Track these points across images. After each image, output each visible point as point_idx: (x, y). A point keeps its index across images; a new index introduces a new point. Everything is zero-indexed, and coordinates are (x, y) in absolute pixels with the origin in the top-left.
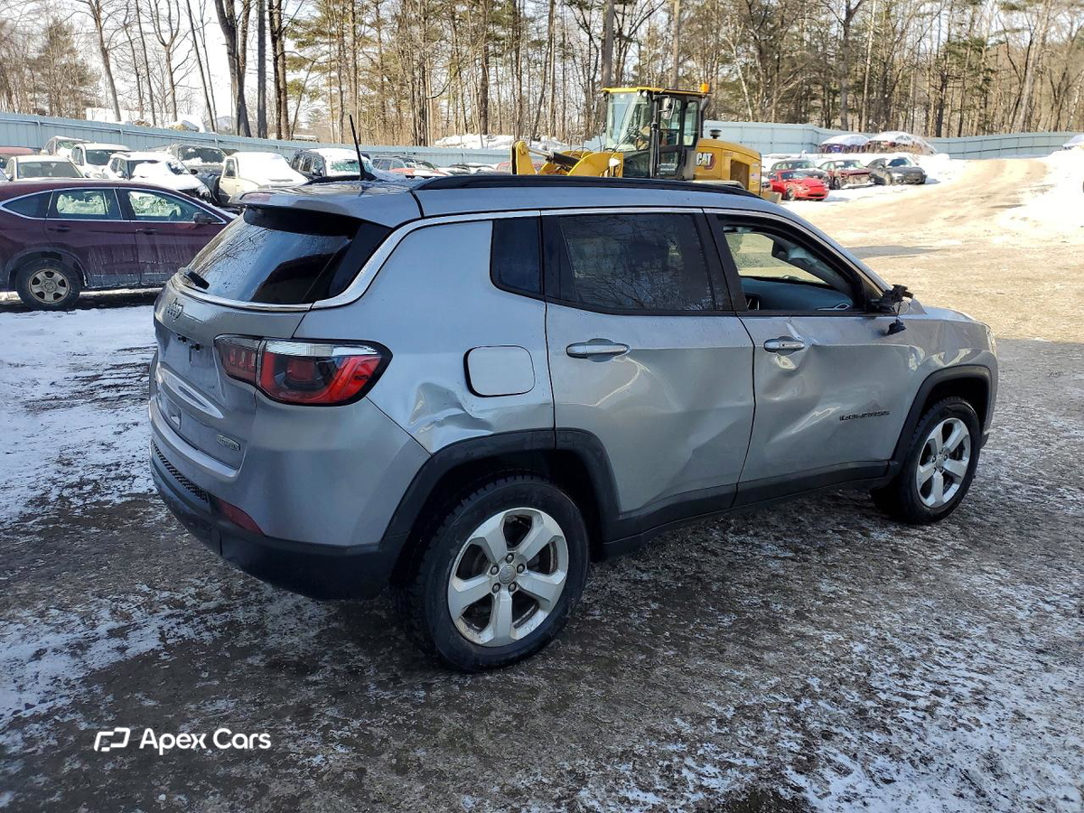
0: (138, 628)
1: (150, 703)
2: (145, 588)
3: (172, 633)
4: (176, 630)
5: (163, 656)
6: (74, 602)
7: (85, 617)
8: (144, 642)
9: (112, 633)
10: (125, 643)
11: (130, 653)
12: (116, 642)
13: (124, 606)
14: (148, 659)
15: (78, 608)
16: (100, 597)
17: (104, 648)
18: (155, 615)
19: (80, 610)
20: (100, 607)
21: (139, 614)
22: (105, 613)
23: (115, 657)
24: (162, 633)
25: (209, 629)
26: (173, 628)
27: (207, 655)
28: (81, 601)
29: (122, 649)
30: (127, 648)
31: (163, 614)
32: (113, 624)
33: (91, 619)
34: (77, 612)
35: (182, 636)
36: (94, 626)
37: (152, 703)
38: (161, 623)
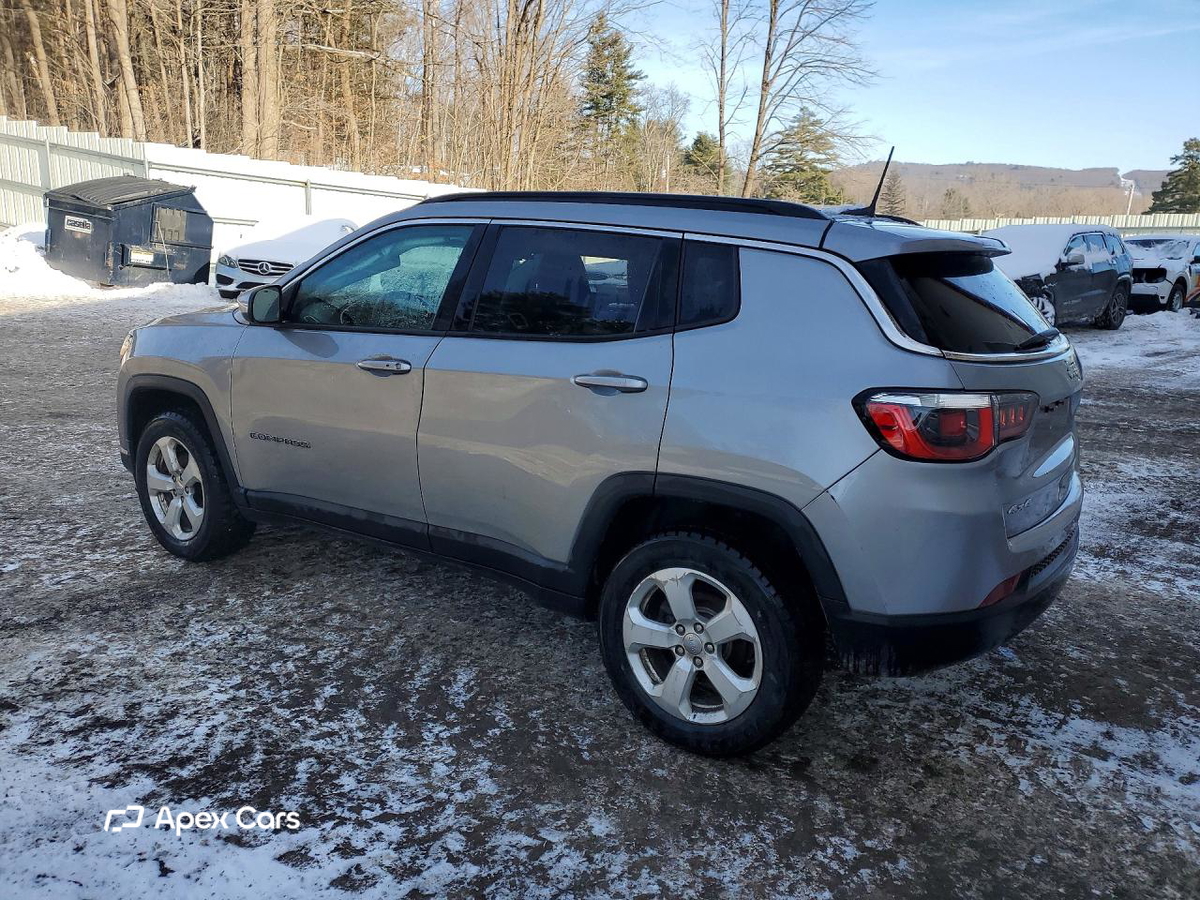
0: (1076, 745)
1: (1123, 682)
2: (1024, 785)
3: (1051, 721)
4: (1044, 722)
5: (1079, 708)
6: (1117, 822)
7: (1118, 792)
8: (1083, 729)
9: (1105, 756)
10: (1100, 738)
11: (1103, 727)
12: (1108, 745)
13: (1067, 778)
14: (1095, 713)
15: (1117, 809)
16: (1082, 808)
17: (1123, 746)
18: (1047, 746)
19: (1118, 805)
20: (1093, 794)
21: (1061, 758)
22: (1095, 781)
23: (1119, 732)
24: (1059, 727)
25: (1016, 705)
26: (1044, 726)
27: (1045, 687)
28: (1109, 817)
29: (1109, 736)
30: (1103, 734)
31: (1039, 742)
32: (1097, 763)
33: (1115, 784)
34: (1124, 805)
35: (1046, 713)
36: (1117, 774)
37: (1120, 681)
38: (1049, 736)
